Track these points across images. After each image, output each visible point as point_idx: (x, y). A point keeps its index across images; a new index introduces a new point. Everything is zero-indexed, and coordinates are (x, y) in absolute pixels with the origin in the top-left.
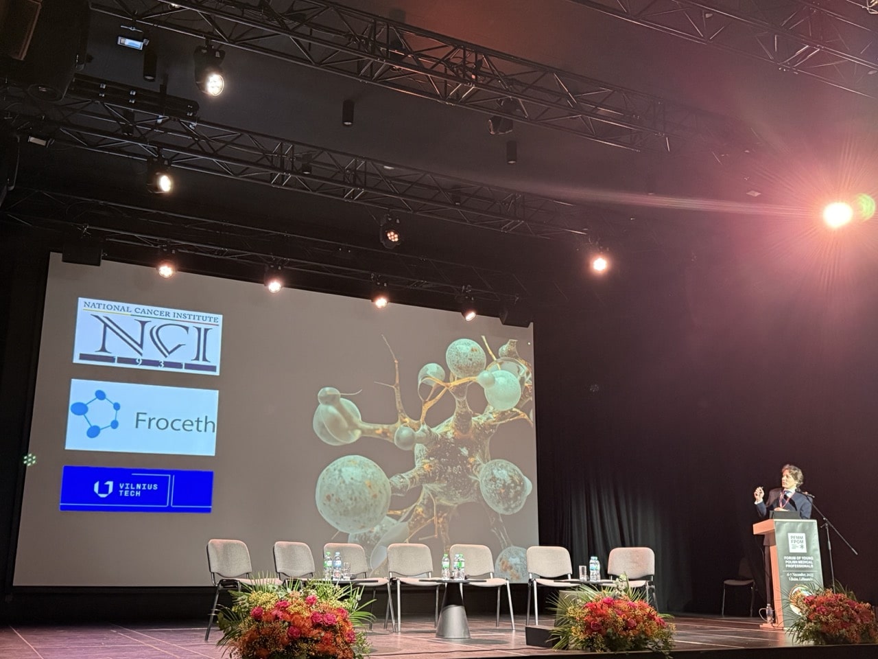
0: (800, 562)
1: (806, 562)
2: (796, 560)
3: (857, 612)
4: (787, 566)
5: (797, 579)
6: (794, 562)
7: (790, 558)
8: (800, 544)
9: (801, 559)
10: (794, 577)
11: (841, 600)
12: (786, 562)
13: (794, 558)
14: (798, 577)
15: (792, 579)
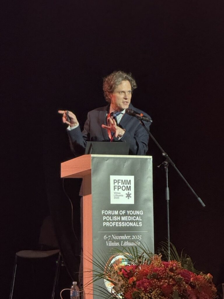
0: (123, 218)
1: (132, 218)
2: (119, 215)
3: (193, 287)
4: (104, 224)
5: (117, 244)
6: (115, 218)
7: (110, 212)
8: (126, 192)
9: (126, 215)
10: (113, 241)
11: (172, 270)
12: (104, 218)
13: (116, 213)
14: (119, 241)
15: (111, 244)
